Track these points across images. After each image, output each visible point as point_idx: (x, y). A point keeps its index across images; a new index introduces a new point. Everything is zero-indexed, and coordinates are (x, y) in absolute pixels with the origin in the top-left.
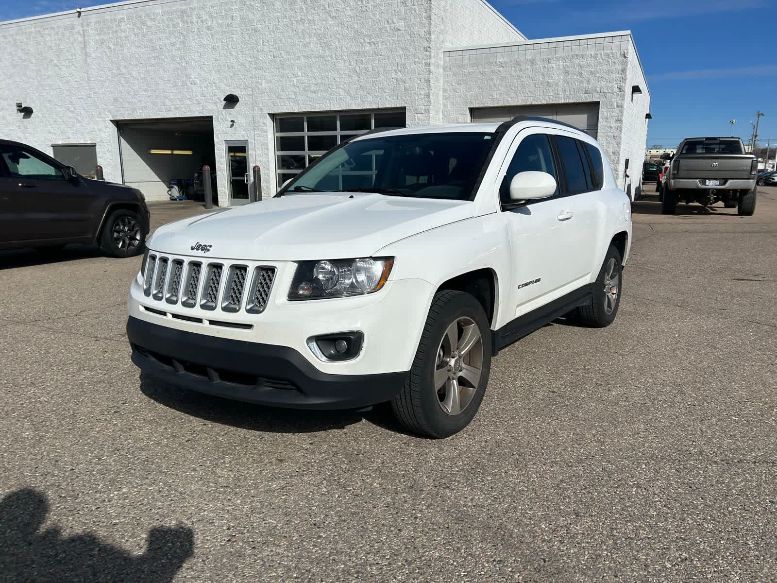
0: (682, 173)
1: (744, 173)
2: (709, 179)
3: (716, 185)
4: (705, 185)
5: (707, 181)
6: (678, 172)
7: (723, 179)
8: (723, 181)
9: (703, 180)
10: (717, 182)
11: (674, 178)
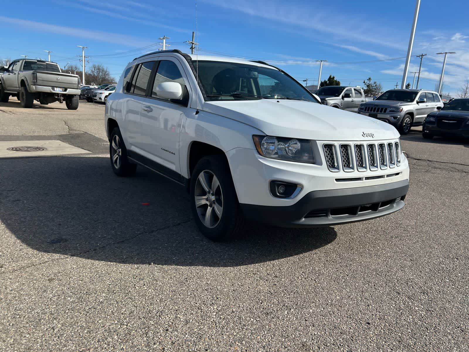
0: (39, 82)
1: (75, 85)
2: (56, 87)
3: (61, 91)
4: (54, 91)
5: (55, 88)
6: (37, 81)
7: (64, 88)
8: (64, 89)
9: (53, 87)
10: (61, 89)
11: (34, 85)
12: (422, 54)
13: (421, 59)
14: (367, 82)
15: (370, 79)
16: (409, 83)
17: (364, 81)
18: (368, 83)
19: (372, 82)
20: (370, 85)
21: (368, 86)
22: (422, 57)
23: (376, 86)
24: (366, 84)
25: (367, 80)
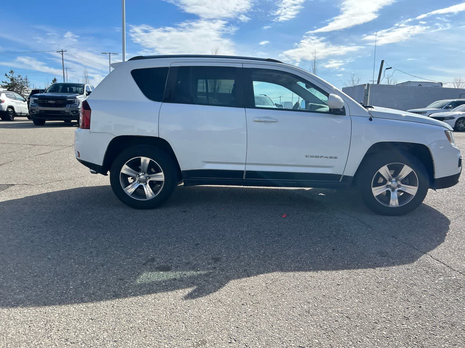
12: (62, 50)
13: (62, 55)
14: (9, 76)
15: (12, 72)
16: (55, 78)
17: (6, 74)
18: (11, 76)
19: (15, 75)
20: (13, 78)
21: (12, 80)
22: (62, 53)
23: (21, 79)
24: (8, 77)
25: (10, 73)
